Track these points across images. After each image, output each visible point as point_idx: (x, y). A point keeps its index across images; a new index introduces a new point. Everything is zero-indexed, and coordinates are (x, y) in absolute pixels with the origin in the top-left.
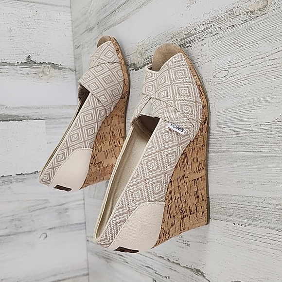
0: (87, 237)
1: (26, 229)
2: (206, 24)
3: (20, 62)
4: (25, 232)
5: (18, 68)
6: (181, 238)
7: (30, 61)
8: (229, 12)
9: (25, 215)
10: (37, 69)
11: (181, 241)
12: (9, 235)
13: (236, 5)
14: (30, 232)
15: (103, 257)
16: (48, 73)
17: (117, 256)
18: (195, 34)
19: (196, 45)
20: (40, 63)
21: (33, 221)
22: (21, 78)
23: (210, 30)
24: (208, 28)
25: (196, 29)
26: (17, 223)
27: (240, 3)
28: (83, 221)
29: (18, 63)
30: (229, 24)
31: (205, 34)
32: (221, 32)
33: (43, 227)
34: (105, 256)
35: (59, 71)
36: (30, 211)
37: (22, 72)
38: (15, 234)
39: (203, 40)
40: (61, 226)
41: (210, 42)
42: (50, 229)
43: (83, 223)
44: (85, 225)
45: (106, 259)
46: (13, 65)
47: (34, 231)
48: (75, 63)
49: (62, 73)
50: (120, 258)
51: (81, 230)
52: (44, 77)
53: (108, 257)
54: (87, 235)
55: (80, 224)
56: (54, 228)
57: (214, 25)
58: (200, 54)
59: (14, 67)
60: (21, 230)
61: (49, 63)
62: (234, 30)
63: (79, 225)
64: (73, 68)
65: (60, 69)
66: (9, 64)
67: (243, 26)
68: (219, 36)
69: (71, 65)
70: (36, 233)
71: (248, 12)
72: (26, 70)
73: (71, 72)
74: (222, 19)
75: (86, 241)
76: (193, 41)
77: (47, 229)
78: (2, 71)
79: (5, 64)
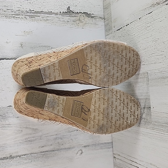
0: (113, 154)
1: (67, 146)
3: (62, 12)
4: (65, 148)
5: (60, 16)
7: (69, 11)
9: (65, 135)
10: (75, 18)
12: (54, 151)
14: (70, 148)
16: (83, 21)
20: (77, 12)
21: (71, 139)
22: (62, 25)
26: (60, 141)
28: (110, 141)
29: (60, 12)
33: (79, 145)
35: (92, 19)
36: (69, 132)
37: (63, 20)
38: (58, 150)
40: (93, 145)
42: (85, 146)
43: (110, 143)
44: (112, 145)
46: (56, 14)
47: (73, 148)
48: (104, 12)
49: (94, 20)
51: (109, 148)
52: (81, 24)
54: (114, 153)
55: (108, 143)
56: (88, 146)
59: (57, 16)
60: (62, 147)
61: (84, 13)
63: (107, 145)
64: (103, 17)
65: (92, 17)
66: (54, 13)
69: (101, 14)
70: (74, 149)
72: (66, 18)
73: (101, 20)
75: (113, 157)
77: (83, 147)
78: (48, 18)
79: (51, 13)
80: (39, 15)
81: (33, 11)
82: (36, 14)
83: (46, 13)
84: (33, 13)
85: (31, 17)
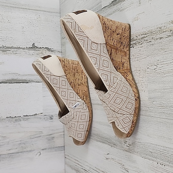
0: (65, 155)
1: (28, 149)
2: (143, 34)
3: (28, 47)
4: (27, 151)
5: (27, 51)
6: (123, 166)
7: (34, 46)
8: (158, 29)
9: (28, 141)
10: (38, 52)
11: (124, 168)
12: (18, 153)
13: (163, 25)
14: (31, 151)
15: (74, 169)
16: (45, 54)
17: (83, 170)
18: (136, 40)
19: (137, 47)
20: (41, 47)
21: (32, 144)
22: (28, 57)
23: (146, 39)
24: (145, 37)
25: (137, 36)
26: (23, 145)
27: (166, 24)
28: (63, 145)
29: (27, 47)
30: (158, 36)
31: (143, 41)
32: (153, 41)
33: (38, 148)
34: (75, 169)
35: (52, 52)
36: (31, 138)
37: (29, 53)
38: (21, 152)
39: (141, 44)
40: (49, 148)
41: (146, 46)
42: (43, 149)
43: (63, 147)
44: (64, 148)
45: (76, 171)
46: (24, 49)
47: (33, 151)
48: (61, 47)
50: (85, 172)
51: (62, 150)
53: (78, 170)
54: (65, 154)
55: (61, 147)
56: (45, 149)
57: (149, 36)
58: (139, 53)
60: (25, 150)
61: (46, 48)
62: (161, 40)
63: (60, 148)
64: (60, 51)
66: (22, 48)
67: (168, 39)
68: (151, 43)
69: (59, 49)
70: (34, 152)
71: (171, 30)
72: (32, 52)
73: (59, 53)
74: (154, 33)
75: (64, 157)
76: (135, 44)
77: (41, 150)
78: (17, 52)
79: (19, 48)
80: (10, 49)
81: (5, 46)
82: (7, 49)
83: (15, 48)
84: (5, 48)
85: (3, 51)
